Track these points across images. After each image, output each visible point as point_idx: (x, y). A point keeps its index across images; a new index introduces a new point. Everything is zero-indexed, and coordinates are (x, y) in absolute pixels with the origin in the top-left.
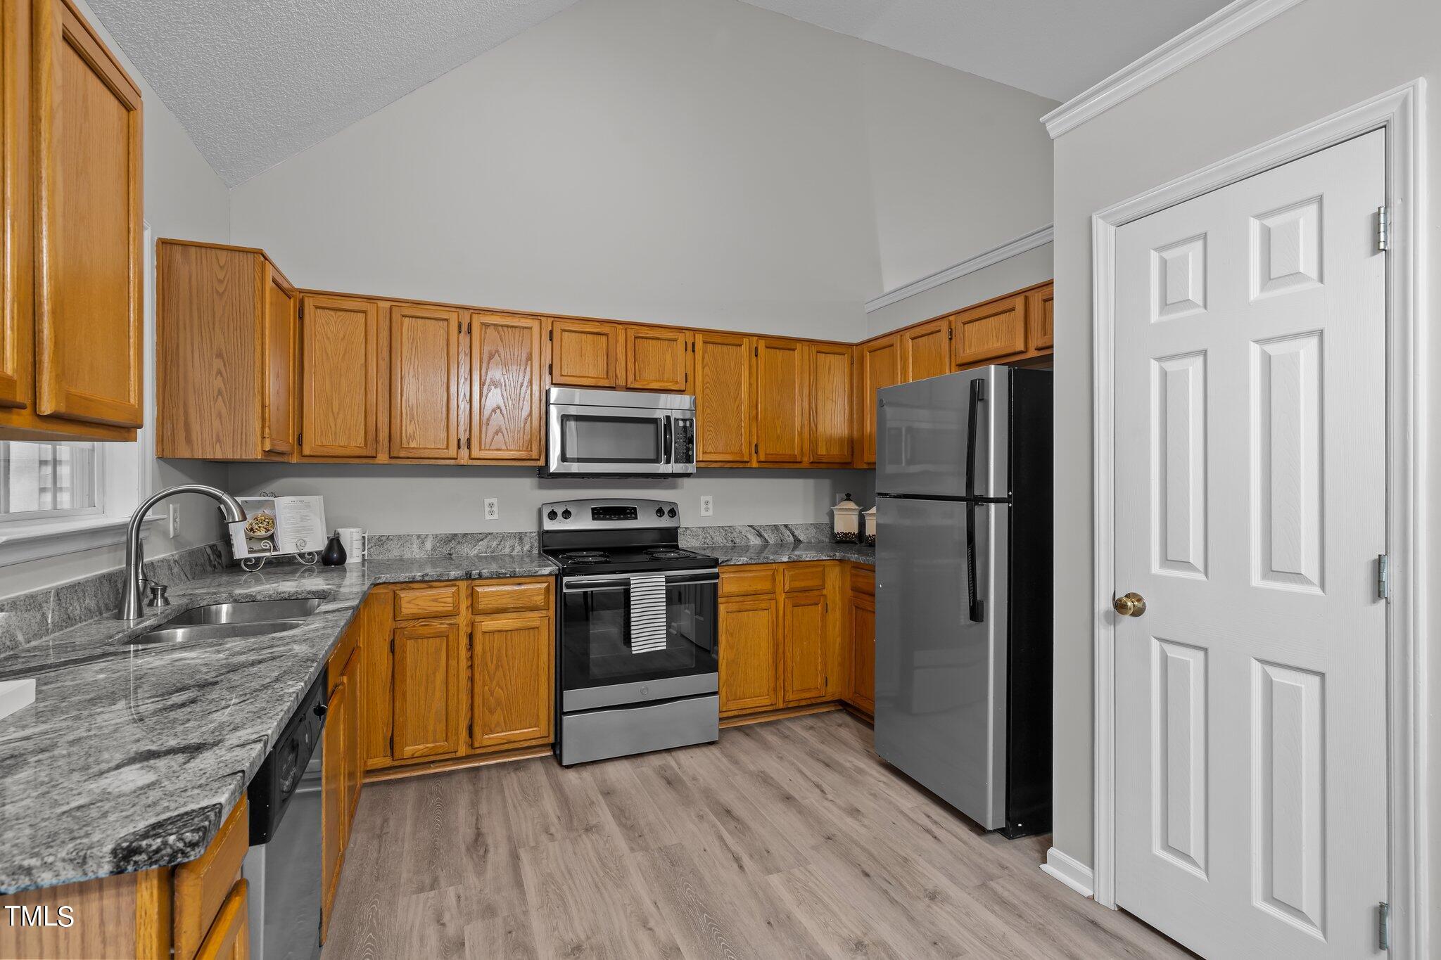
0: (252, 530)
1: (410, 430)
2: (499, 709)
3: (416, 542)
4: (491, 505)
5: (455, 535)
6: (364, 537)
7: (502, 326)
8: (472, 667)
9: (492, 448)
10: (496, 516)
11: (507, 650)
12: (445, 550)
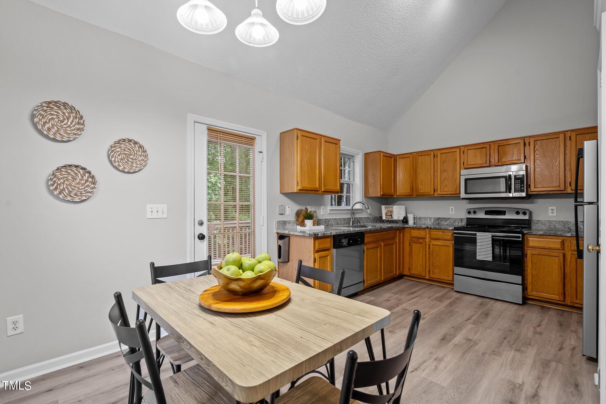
0: (387, 213)
1: (421, 187)
2: (437, 268)
3: (429, 219)
4: (452, 209)
5: (440, 218)
6: (414, 217)
7: (447, 153)
8: (429, 254)
9: (444, 191)
10: (453, 213)
11: (439, 251)
12: (437, 222)
